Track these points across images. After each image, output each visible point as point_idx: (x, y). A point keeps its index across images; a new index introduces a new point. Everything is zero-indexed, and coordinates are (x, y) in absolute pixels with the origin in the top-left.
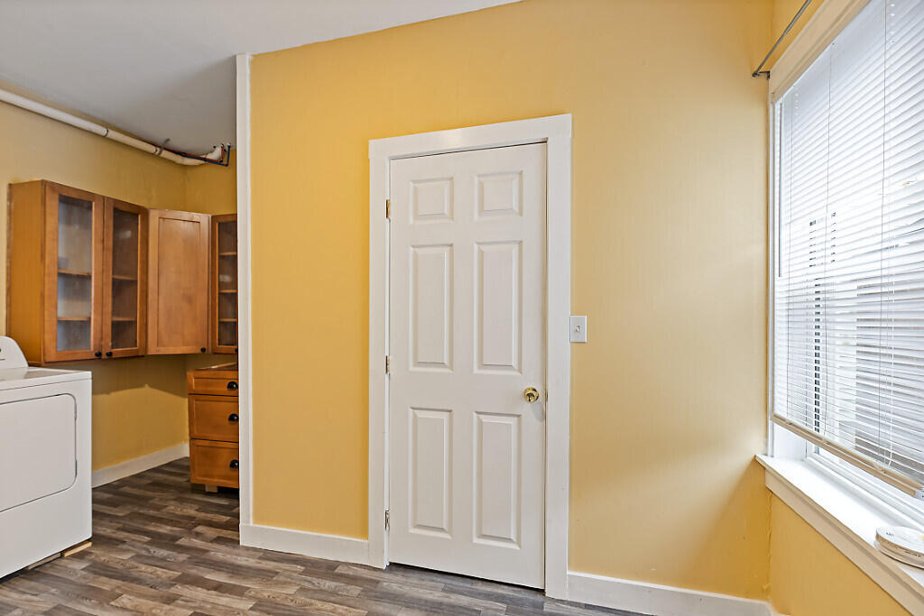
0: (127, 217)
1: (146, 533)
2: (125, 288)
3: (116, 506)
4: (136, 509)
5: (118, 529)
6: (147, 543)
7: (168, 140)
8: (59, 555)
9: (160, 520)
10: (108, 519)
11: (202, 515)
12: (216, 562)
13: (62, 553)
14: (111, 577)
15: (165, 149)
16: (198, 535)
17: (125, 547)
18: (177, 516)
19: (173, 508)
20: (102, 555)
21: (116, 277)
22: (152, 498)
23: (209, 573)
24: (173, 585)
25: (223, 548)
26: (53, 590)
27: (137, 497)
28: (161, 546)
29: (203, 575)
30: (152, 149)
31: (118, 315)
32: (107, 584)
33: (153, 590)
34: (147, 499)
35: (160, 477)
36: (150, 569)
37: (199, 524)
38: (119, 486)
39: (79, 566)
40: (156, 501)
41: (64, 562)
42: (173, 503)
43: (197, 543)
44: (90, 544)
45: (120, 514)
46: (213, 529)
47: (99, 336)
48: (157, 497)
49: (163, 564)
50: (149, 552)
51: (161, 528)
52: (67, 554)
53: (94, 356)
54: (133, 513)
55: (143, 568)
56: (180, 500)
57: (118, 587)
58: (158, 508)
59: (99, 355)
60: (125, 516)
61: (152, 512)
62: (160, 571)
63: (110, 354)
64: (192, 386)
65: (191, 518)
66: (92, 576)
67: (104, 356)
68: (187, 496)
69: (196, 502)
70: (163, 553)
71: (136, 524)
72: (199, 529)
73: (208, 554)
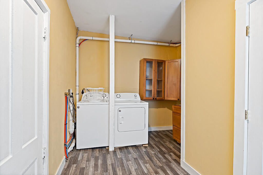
0: (160, 63)
1: (159, 148)
2: (160, 82)
3: (156, 137)
4: (160, 140)
5: (155, 144)
6: (159, 151)
7: (171, 40)
8: (142, 145)
9: (163, 146)
10: (153, 140)
11: (173, 149)
12: (172, 168)
13: (143, 145)
14: (148, 156)
15: (171, 43)
16: (170, 155)
17: (154, 150)
18: (168, 146)
19: (168, 144)
20: (149, 149)
21: (158, 79)
22: (164, 138)
23: (169, 170)
24: (159, 168)
25: (175, 164)
26: (138, 153)
27: (161, 137)
28: (161, 154)
29: (167, 170)
30: (167, 44)
31: (158, 89)
32: (147, 158)
33: (154, 166)
34: (163, 138)
35: (168, 133)
36: (156, 160)
37: (172, 152)
38: (159, 132)
39: (144, 150)
40: (164, 140)
41: (142, 147)
42: (168, 142)
43: (169, 158)
44: (148, 145)
45: (156, 140)
46: (175, 156)
47: (154, 94)
48: (166, 139)
49: (159, 160)
50: (158, 154)
51: (163, 148)
52: (143, 146)
53: (153, 99)
54: (159, 141)
55: (155, 158)
56: (170, 142)
57: (148, 161)
58: (164, 142)
59: (154, 99)
60: (157, 141)
61: (162, 143)
62: (158, 162)
63: (156, 99)
64: (173, 110)
65: (171, 149)
66: (145, 154)
67: (155, 99)
68: (172, 141)
69: (173, 144)
70: (160, 156)
71: (158, 144)
72: (172, 154)
73: (171, 163)
